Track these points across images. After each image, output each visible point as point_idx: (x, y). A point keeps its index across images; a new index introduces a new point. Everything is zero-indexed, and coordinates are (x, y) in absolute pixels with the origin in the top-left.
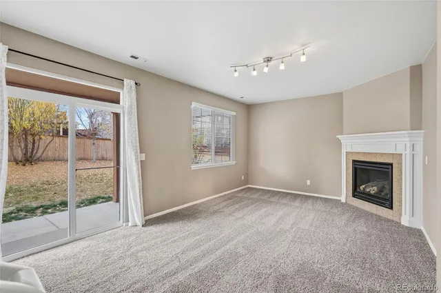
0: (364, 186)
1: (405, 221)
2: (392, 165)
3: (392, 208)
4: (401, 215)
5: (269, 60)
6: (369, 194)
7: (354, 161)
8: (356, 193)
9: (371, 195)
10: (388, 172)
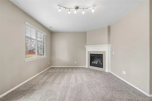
0: (93, 62)
1: (107, 71)
2: (102, 55)
3: (103, 68)
4: (105, 69)
5: (77, 8)
6: (95, 64)
7: (90, 54)
8: (91, 64)
9: (96, 64)
10: (102, 57)
